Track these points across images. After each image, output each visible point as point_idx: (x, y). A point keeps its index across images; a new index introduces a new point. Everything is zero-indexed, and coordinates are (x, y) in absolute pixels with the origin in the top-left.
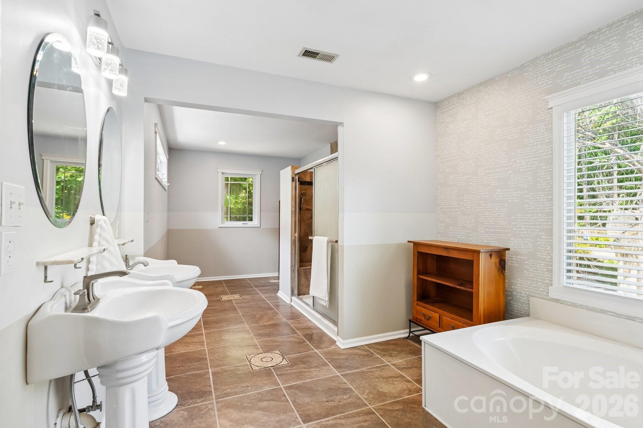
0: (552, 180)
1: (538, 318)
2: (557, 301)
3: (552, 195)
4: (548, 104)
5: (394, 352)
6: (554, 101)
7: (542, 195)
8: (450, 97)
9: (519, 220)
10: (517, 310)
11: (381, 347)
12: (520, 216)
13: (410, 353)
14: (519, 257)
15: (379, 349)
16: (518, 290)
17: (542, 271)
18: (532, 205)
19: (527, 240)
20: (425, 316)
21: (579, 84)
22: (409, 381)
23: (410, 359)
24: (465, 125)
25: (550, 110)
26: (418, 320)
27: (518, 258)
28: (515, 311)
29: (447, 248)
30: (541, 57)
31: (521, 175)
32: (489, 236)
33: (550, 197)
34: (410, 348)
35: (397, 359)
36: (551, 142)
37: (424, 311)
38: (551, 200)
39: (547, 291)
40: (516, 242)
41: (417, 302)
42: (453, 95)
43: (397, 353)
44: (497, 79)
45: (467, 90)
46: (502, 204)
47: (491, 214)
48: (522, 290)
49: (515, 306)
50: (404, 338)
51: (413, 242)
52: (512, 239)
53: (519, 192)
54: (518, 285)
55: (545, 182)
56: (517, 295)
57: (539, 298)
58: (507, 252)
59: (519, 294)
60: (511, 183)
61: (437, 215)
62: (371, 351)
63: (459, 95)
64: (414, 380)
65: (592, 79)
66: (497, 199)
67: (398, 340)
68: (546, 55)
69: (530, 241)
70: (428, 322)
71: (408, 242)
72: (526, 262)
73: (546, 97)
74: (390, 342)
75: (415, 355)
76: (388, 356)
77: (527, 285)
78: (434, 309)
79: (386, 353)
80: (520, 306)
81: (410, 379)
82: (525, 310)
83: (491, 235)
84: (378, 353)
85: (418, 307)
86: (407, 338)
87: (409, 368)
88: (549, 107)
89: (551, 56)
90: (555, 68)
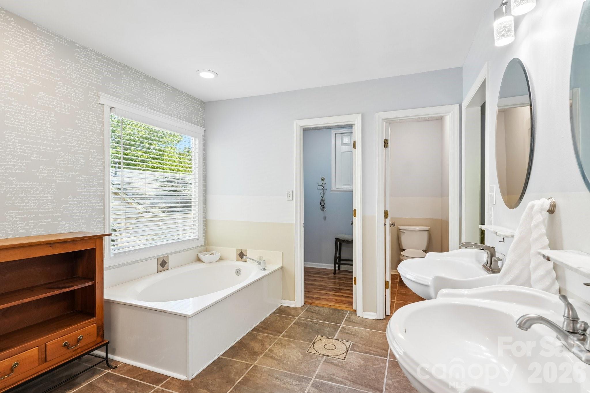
0: (104, 166)
2: (108, 268)
3: (104, 180)
4: (99, 99)
7: (94, 179)
9: (70, 202)
12: (71, 198)
18: (85, 187)
19: (80, 221)
25: (101, 105)
31: (72, 155)
33: (102, 181)
46: (49, 184)
52: (62, 223)
53: (70, 173)
55: (97, 167)
60: (60, 161)
69: (82, 222)
88: (100, 102)
89: (100, 58)
90: (103, 71)
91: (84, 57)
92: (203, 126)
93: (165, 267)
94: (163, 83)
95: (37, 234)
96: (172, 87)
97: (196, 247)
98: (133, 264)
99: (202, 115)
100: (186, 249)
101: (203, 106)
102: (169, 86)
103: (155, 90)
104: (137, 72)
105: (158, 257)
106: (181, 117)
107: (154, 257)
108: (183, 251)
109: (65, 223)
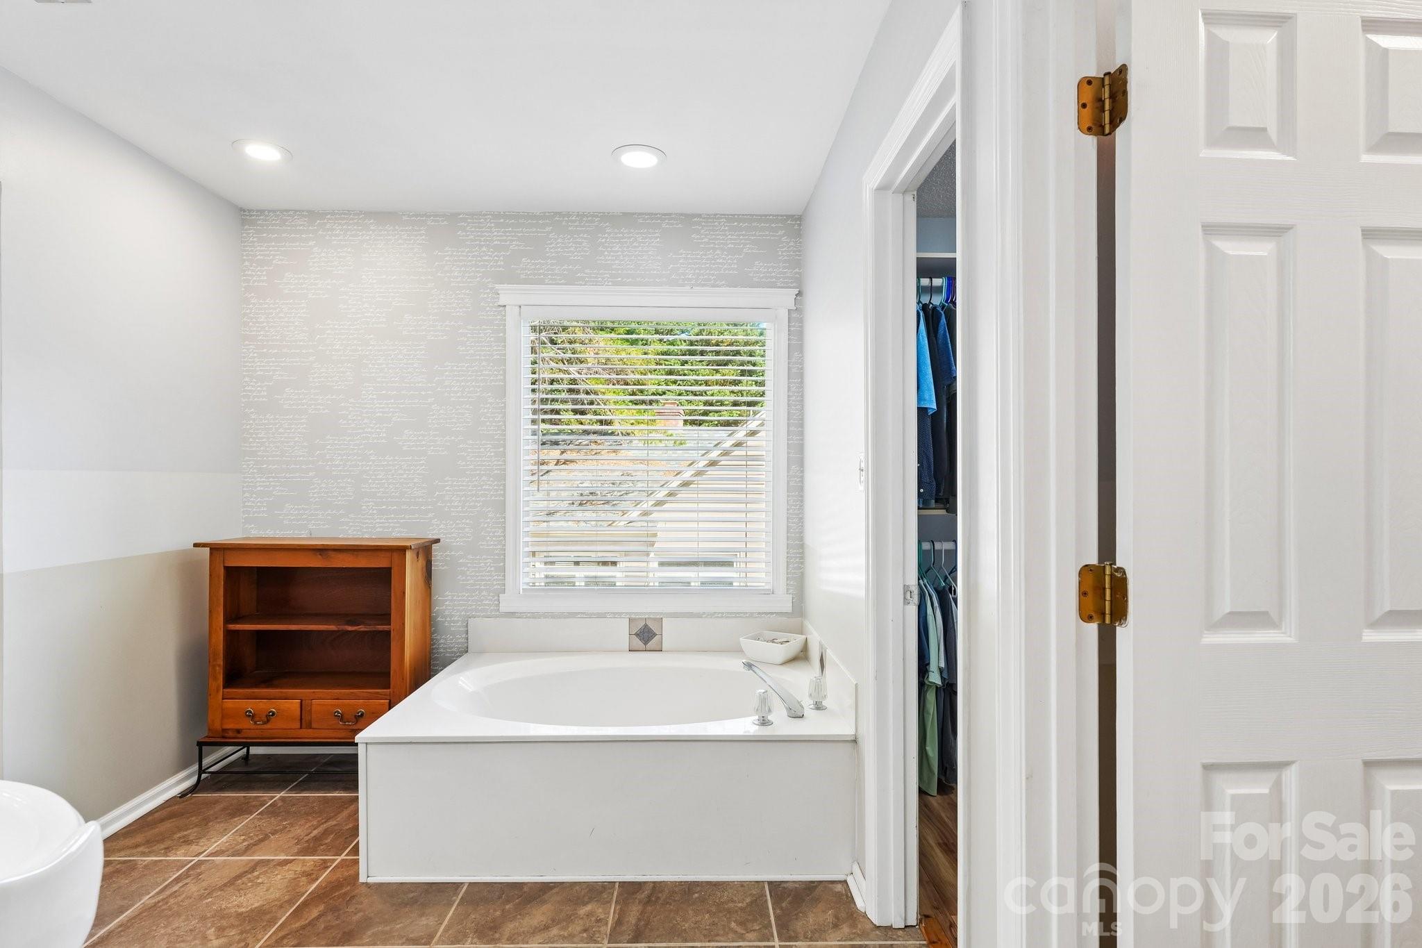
0: (505, 422)
1: (481, 652)
2: (511, 615)
3: (504, 446)
4: (498, 298)
5: (189, 831)
6: (509, 295)
7: (488, 446)
8: (287, 211)
9: (447, 488)
10: (445, 648)
11: (139, 838)
12: (449, 480)
13: (233, 815)
14: (448, 553)
15: (137, 846)
16: (447, 613)
17: (488, 572)
18: (471, 461)
19: (463, 521)
20: (253, 717)
21: (541, 282)
22: (286, 862)
23: (246, 826)
24: (329, 287)
25: (501, 308)
26: (231, 734)
27: (446, 556)
28: (442, 650)
29: (322, 550)
30: (486, 215)
32: (387, 519)
33: (502, 449)
34: (222, 806)
35: (213, 840)
36: (503, 361)
37: (251, 705)
38: (504, 454)
39: (496, 602)
40: (442, 526)
41: (226, 690)
42: (296, 211)
43: (195, 829)
44: (405, 218)
45: (333, 213)
46: (416, 458)
47: (393, 475)
48: (453, 610)
49: (442, 641)
50: (183, 795)
51: (207, 544)
52: (434, 521)
53: (448, 438)
54: (447, 603)
55: (493, 424)
56: (444, 622)
57: (483, 617)
58: (435, 547)
59: (448, 619)
60: (433, 420)
61: (245, 478)
62: (117, 859)
63: (314, 215)
64: (298, 854)
65: (557, 282)
66: (405, 448)
67: (170, 806)
68: (497, 216)
69: (467, 524)
70: (268, 726)
71: (196, 545)
72: (461, 561)
73: (497, 286)
74: (150, 818)
75: (248, 814)
76: (181, 846)
77: (463, 600)
78: (281, 692)
79: (168, 843)
80: (452, 639)
81: (285, 857)
82: (458, 643)
83: (390, 518)
84: (143, 854)
85: (229, 704)
86: (193, 789)
87: (261, 841)
88: (501, 303)
89: (502, 220)
90: (508, 243)
91: (473, 232)
92: (794, 284)
93: (652, 644)
94: (652, 216)
95: (399, 535)
96: (682, 215)
97: (759, 613)
98: (565, 618)
99: (788, 256)
100: (723, 613)
101: (796, 227)
102: (670, 214)
103: (630, 238)
104: (581, 216)
105: (633, 616)
106: (710, 280)
107: (620, 614)
108: (712, 615)
109: (438, 523)
